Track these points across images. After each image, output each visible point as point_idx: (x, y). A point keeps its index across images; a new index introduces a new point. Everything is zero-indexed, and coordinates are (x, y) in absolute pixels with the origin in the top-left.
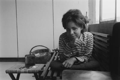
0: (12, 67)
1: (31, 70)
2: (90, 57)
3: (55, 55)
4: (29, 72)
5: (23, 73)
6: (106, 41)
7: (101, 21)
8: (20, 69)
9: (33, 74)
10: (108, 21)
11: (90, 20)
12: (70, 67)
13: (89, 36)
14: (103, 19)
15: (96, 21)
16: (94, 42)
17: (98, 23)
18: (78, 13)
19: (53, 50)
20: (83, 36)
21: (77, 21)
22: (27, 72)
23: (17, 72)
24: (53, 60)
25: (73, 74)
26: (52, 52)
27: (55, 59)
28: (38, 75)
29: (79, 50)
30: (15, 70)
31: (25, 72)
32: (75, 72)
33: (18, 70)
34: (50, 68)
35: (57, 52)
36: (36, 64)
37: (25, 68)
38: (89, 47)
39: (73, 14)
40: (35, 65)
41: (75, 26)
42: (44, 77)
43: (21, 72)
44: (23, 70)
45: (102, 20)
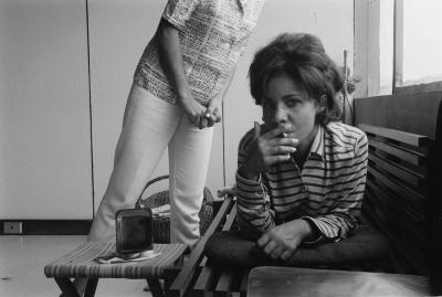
0: (67, 256)
1: (137, 268)
2: (357, 218)
3: (228, 211)
4: (130, 275)
5: (106, 276)
6: (415, 161)
7: (397, 85)
8: (96, 260)
9: (144, 283)
10: (423, 86)
11: (357, 81)
12: (283, 257)
13: (353, 141)
14: (404, 80)
15: (381, 84)
16: (371, 163)
17: (389, 92)
18: (309, 49)
19: (221, 194)
20: (327, 136)
21: (304, 73)
22: (123, 272)
23: (87, 272)
24: (219, 228)
25: (289, 282)
26: (217, 199)
27: (227, 227)
28: (163, 286)
29: (312, 189)
30: (78, 265)
31: (115, 275)
32: (297, 275)
33: (89, 265)
34: (205, 259)
35: (235, 198)
36: (155, 245)
37: (115, 259)
38: (354, 184)
39: (291, 48)
40: (151, 249)
41: (295, 93)
42: (182, 294)
43: (101, 272)
44: (107, 266)
45: (401, 81)
